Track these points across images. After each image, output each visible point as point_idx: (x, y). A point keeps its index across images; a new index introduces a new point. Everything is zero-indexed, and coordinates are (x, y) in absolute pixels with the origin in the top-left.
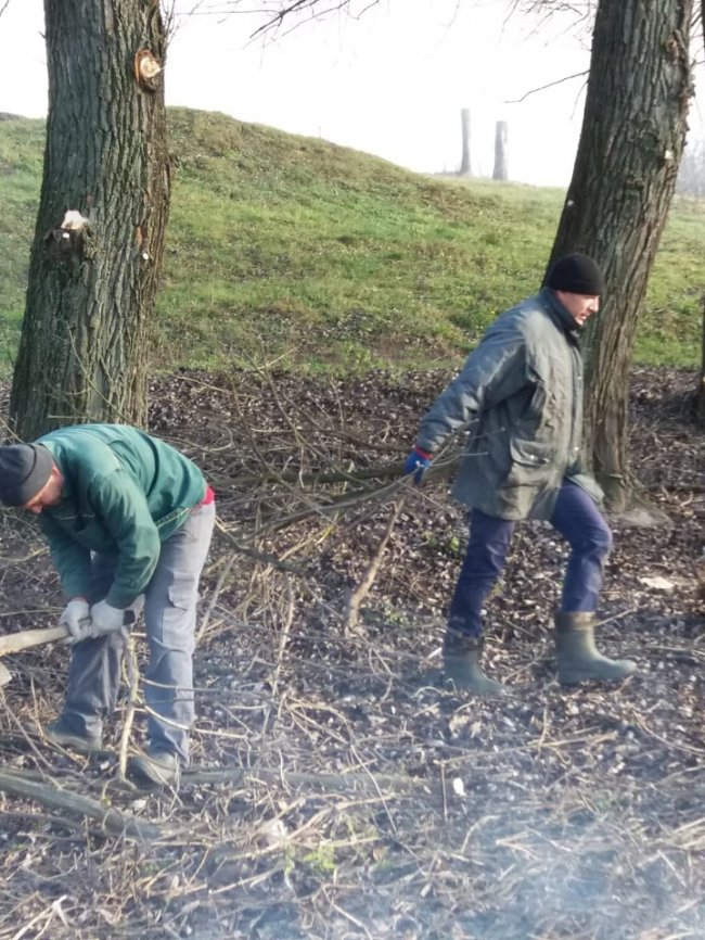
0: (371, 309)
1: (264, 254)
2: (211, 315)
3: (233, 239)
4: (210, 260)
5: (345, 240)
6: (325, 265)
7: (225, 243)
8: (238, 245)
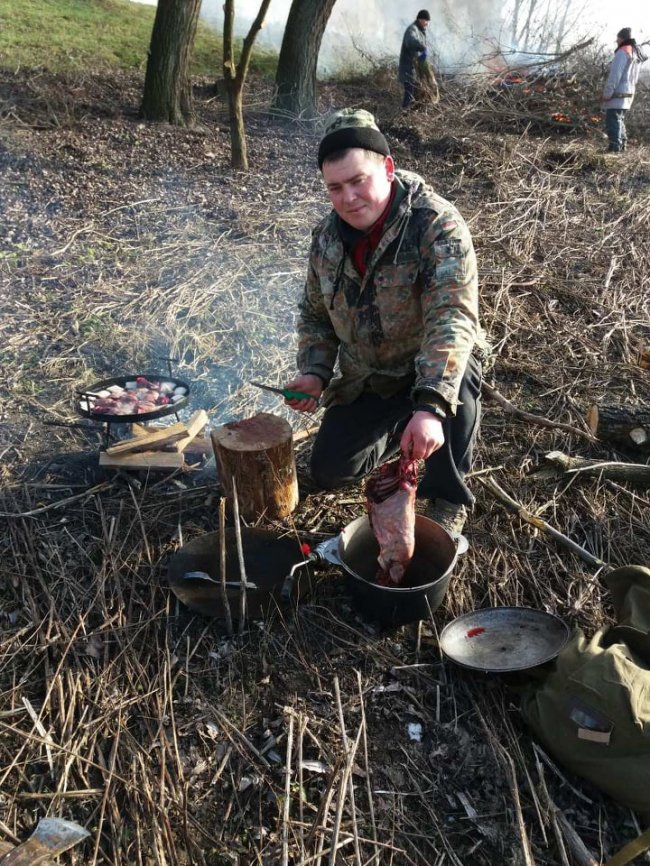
0: (80, 48)
1: (31, 22)
2: (11, 47)
3: (17, 15)
4: (8, 24)
5: (65, 18)
6: (58, 28)
7: (14, 17)
8: (19, 18)
